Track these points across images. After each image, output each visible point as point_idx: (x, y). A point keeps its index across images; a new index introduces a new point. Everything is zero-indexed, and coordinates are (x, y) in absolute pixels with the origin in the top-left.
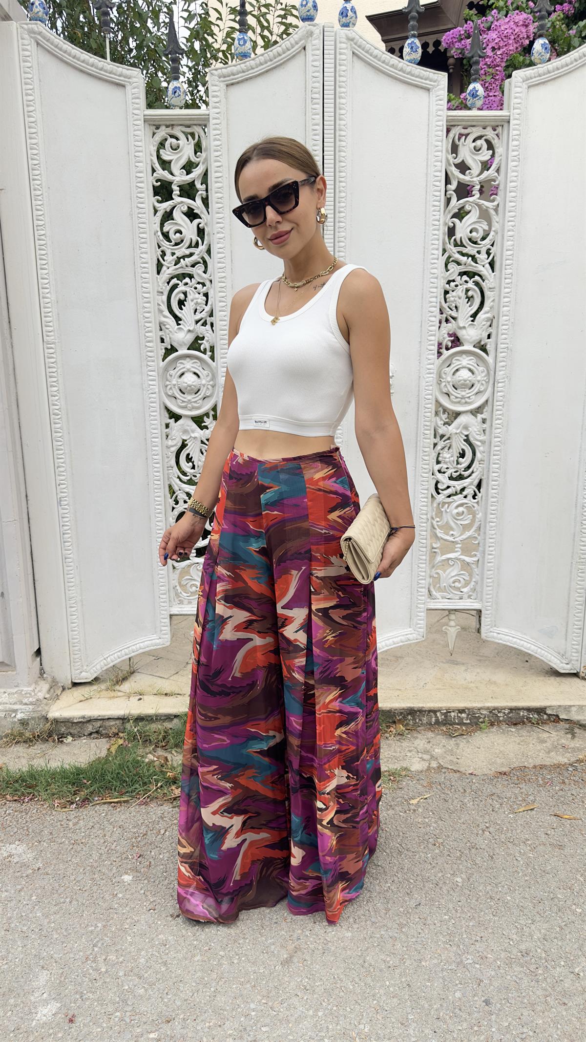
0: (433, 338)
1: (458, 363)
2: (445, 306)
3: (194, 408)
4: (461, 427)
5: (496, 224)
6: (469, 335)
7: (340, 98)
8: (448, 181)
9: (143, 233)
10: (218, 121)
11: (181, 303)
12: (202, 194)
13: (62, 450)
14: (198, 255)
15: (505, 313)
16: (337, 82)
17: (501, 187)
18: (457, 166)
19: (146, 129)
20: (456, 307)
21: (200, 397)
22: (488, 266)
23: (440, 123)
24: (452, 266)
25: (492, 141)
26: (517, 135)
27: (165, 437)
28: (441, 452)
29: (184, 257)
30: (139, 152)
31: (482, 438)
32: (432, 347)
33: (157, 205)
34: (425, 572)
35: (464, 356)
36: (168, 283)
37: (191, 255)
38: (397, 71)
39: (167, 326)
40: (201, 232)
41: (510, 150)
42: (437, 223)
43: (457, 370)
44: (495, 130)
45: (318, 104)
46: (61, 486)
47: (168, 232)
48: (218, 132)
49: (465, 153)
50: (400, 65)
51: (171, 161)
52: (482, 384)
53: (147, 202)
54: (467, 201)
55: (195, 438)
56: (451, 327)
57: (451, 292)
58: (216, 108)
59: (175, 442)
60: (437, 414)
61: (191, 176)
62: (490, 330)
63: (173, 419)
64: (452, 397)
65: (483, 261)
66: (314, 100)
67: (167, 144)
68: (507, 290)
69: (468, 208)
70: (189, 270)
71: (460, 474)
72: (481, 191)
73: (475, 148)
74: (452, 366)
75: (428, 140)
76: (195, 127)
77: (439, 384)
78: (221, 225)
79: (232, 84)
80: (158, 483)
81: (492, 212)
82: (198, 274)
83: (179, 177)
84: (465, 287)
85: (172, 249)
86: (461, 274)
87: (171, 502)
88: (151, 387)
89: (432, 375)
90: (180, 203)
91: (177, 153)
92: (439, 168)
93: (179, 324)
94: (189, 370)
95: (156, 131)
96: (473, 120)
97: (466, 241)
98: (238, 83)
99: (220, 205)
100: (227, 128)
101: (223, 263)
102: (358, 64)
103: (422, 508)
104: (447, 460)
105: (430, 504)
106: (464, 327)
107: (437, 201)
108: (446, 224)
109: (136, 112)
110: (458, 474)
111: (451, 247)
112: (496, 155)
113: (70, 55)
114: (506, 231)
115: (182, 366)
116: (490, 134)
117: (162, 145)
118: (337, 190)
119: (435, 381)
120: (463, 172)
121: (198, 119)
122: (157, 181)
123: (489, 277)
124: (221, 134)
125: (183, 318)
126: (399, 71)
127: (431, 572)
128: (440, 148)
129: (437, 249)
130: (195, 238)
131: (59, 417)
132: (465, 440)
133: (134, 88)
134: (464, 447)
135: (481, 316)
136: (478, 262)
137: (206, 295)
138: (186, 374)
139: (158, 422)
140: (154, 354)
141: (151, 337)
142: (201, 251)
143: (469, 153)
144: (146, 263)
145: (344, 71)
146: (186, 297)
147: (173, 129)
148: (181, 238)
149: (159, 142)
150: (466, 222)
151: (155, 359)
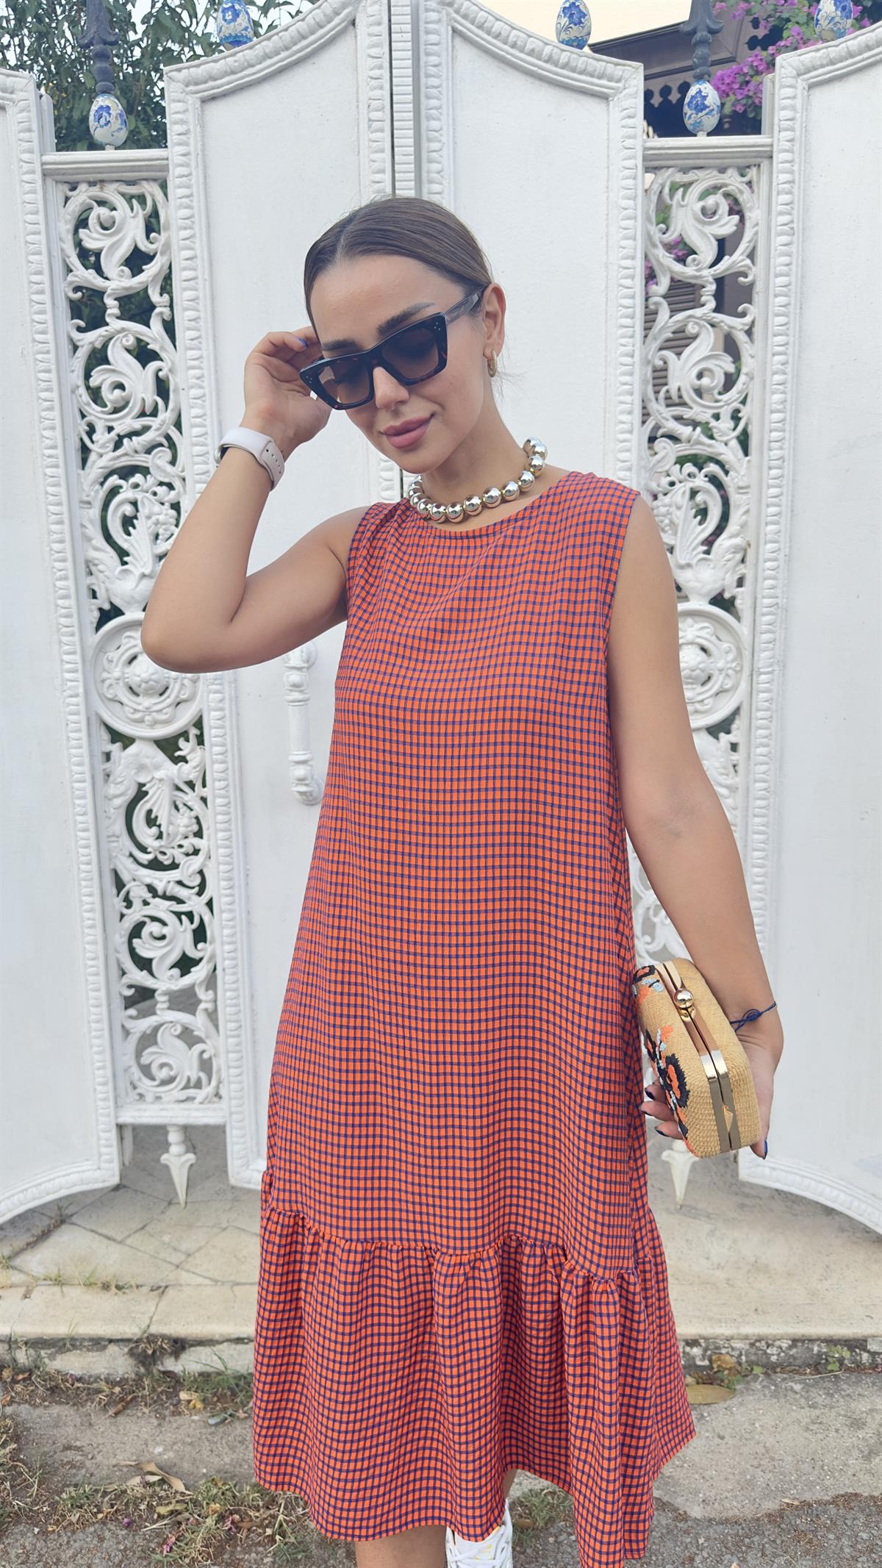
3: (155, 723)
5: (750, 360)
6: (698, 581)
7: (429, 118)
8: (651, 276)
9: (47, 390)
10: (184, 171)
11: (128, 523)
12: (161, 314)
14: (158, 429)
15: (769, 537)
16: (423, 89)
17: (759, 287)
18: (669, 247)
19: (49, 189)
20: (673, 527)
21: (169, 701)
22: (734, 443)
23: (630, 163)
24: (661, 444)
25: (738, 196)
26: (789, 182)
27: (100, 778)
29: (130, 435)
30: (32, 233)
31: (729, 781)
33: (77, 336)
35: (689, 621)
36: (102, 484)
37: (146, 429)
38: (541, 63)
39: (101, 567)
40: (162, 388)
41: (774, 213)
42: (628, 360)
44: (743, 175)
45: (382, 130)
47: (99, 388)
48: (185, 191)
49: (685, 223)
50: (547, 50)
51: (101, 250)
52: (727, 675)
53: (51, 329)
54: (690, 316)
55: (161, 780)
57: (660, 496)
58: (180, 144)
59: (121, 789)
61: (141, 278)
62: (742, 570)
63: (118, 744)
65: (724, 434)
66: (375, 125)
67: (92, 220)
68: (773, 491)
69: (691, 329)
70: (141, 460)
72: (719, 296)
73: (704, 210)
75: (607, 199)
76: (144, 183)
78: (197, 372)
79: (213, 98)
80: (88, 868)
81: (741, 338)
82: (158, 467)
84: (691, 485)
85: (107, 420)
86: (681, 461)
87: (119, 903)
88: (70, 684)
90: (120, 331)
91: (111, 235)
92: (631, 252)
93: (124, 563)
95: (70, 194)
96: (698, 156)
97: (689, 396)
98: (225, 95)
99: (193, 334)
100: (205, 183)
101: (205, 445)
102: (465, 52)
106: (689, 565)
107: (627, 317)
108: (647, 362)
109: (26, 156)
111: (658, 408)
112: (748, 224)
114: (769, 373)
115: (131, 644)
116: (733, 181)
117: (82, 223)
120: (682, 260)
121: (148, 168)
122: (77, 289)
123: (736, 465)
124: (191, 195)
125: (131, 550)
126: (547, 61)
128: (630, 212)
129: (630, 413)
130: (150, 396)
133: (21, 111)
135: (723, 542)
136: (716, 436)
137: (176, 506)
138: (140, 659)
139: (85, 751)
140: (74, 620)
141: (67, 588)
142: (164, 422)
143: (692, 221)
144: (54, 447)
145: (435, 66)
146: (137, 510)
147: (102, 188)
148: (123, 398)
149: (77, 214)
150: (688, 357)
151: (76, 629)
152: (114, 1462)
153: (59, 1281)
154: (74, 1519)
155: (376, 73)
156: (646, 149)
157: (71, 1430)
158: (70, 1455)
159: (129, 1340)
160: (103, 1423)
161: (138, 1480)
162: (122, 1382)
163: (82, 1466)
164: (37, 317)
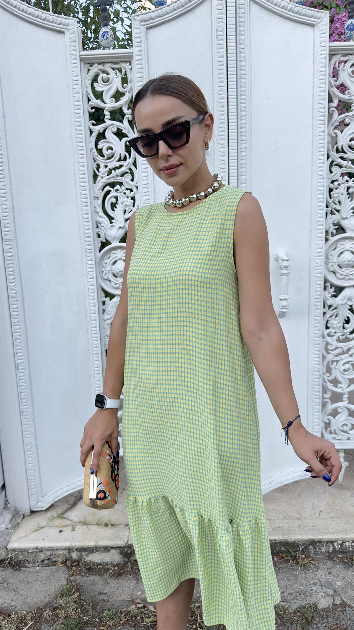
0: (321, 227)
1: (343, 246)
2: (330, 201)
4: (346, 299)
6: (350, 224)
7: (240, 35)
8: (330, 100)
9: (81, 150)
10: (139, 58)
11: (113, 206)
12: (128, 118)
13: (19, 325)
14: (127, 166)
16: (238, 22)
18: (338, 88)
19: (82, 66)
20: (339, 202)
23: (323, 52)
24: (335, 169)
27: (101, 312)
28: (330, 319)
29: (115, 169)
30: (76, 85)
32: (320, 235)
33: (92, 127)
34: (319, 419)
35: (347, 241)
36: (103, 190)
37: (121, 166)
38: (287, 12)
39: (102, 224)
42: (322, 134)
43: (341, 253)
45: (222, 40)
46: (19, 354)
47: (101, 150)
48: (140, 66)
49: (345, 76)
50: (290, 6)
51: (102, 93)
53: (83, 125)
54: (347, 116)
56: (336, 217)
57: (334, 190)
58: (138, 47)
59: (110, 316)
60: (325, 288)
61: (120, 103)
63: (108, 298)
64: (338, 275)
66: (219, 37)
67: (99, 79)
69: (347, 121)
70: (120, 179)
71: (346, 337)
73: (352, 72)
74: (337, 249)
75: (314, 67)
76: (122, 64)
77: (327, 264)
80: (97, 349)
82: (127, 182)
83: (109, 104)
84: (347, 185)
85: (105, 163)
86: (342, 175)
88: (90, 273)
89: (321, 258)
90: (111, 125)
91: (107, 85)
92: (323, 89)
93: (111, 223)
94: (120, 259)
95: (90, 68)
96: (350, 50)
97: (346, 148)
98: (157, 26)
100: (148, 63)
101: (147, 172)
102: (255, 8)
103: (315, 366)
104: (335, 326)
105: (321, 362)
106: (346, 218)
107: (322, 116)
108: (329, 135)
109: (73, 53)
110: (344, 337)
111: (333, 154)
113: (19, 10)
115: (115, 255)
117: (95, 80)
118: (239, 111)
119: (323, 262)
120: (343, 92)
121: (125, 57)
122: (92, 108)
124: (142, 68)
125: (115, 217)
126: (289, 11)
127: (323, 418)
128: (323, 73)
129: (323, 155)
130: (123, 153)
131: (16, 299)
132: (349, 309)
133: (72, 34)
134: (349, 315)
137: (133, 199)
138: (118, 262)
139: (96, 301)
140: (92, 247)
141: (89, 233)
142: (129, 163)
143: (347, 77)
144: (84, 174)
145: (243, 13)
146: (117, 200)
147: (103, 66)
148: (112, 153)
149: (93, 77)
150: (346, 132)
151: (93, 250)
152: (121, 599)
153: (85, 523)
154: (111, 624)
155: (220, 16)
156: (330, 47)
157: (100, 586)
158: (102, 597)
159: (120, 547)
160: (113, 583)
161: (134, 606)
162: (118, 565)
163: (108, 601)
164: (77, 120)
